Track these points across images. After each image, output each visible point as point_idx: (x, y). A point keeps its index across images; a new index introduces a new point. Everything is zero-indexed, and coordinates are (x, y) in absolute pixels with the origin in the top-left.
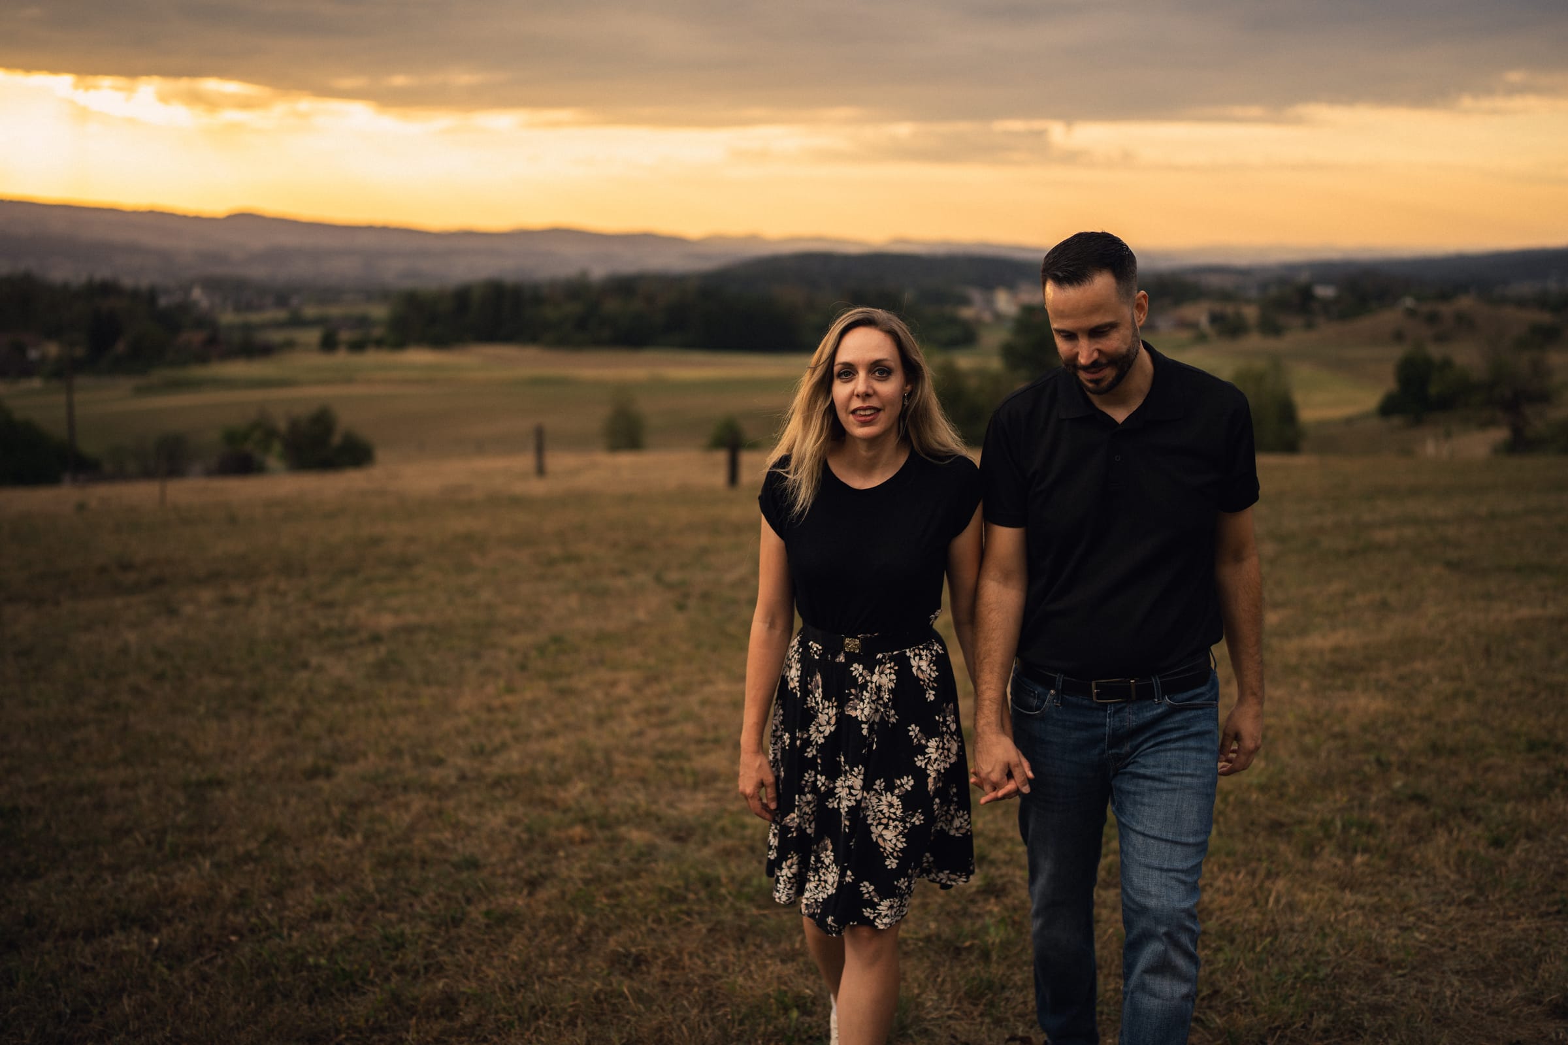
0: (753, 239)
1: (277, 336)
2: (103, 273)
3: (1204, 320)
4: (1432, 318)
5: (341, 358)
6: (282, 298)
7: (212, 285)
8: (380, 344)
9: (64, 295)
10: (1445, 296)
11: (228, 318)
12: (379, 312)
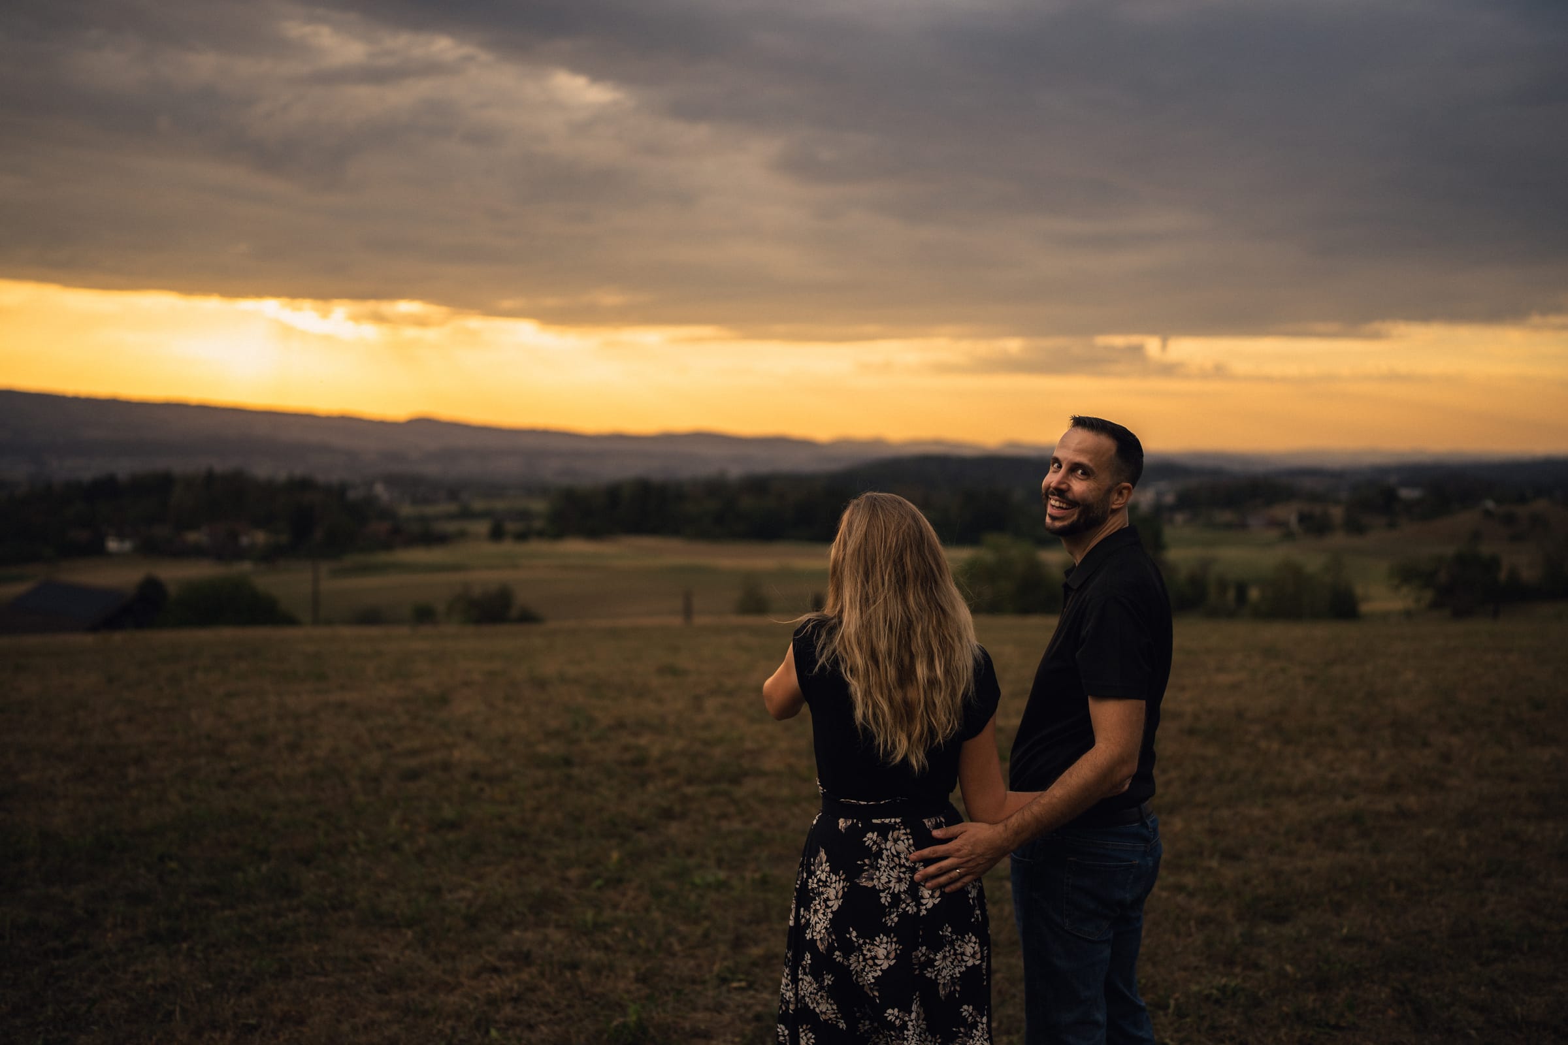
0: (878, 443)
1: (451, 527)
2: (299, 471)
3: (1293, 519)
4: (1509, 520)
5: (508, 547)
6: (453, 493)
7: (392, 481)
8: (541, 534)
9: (270, 489)
10: (1522, 499)
11: (406, 510)
12: (539, 506)
